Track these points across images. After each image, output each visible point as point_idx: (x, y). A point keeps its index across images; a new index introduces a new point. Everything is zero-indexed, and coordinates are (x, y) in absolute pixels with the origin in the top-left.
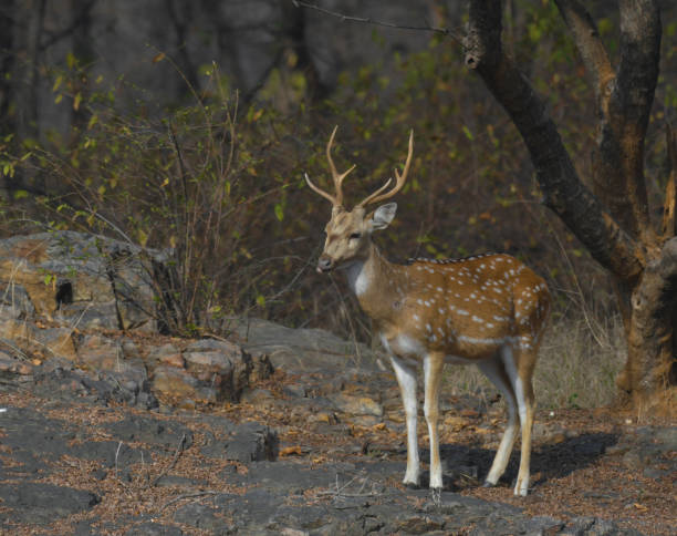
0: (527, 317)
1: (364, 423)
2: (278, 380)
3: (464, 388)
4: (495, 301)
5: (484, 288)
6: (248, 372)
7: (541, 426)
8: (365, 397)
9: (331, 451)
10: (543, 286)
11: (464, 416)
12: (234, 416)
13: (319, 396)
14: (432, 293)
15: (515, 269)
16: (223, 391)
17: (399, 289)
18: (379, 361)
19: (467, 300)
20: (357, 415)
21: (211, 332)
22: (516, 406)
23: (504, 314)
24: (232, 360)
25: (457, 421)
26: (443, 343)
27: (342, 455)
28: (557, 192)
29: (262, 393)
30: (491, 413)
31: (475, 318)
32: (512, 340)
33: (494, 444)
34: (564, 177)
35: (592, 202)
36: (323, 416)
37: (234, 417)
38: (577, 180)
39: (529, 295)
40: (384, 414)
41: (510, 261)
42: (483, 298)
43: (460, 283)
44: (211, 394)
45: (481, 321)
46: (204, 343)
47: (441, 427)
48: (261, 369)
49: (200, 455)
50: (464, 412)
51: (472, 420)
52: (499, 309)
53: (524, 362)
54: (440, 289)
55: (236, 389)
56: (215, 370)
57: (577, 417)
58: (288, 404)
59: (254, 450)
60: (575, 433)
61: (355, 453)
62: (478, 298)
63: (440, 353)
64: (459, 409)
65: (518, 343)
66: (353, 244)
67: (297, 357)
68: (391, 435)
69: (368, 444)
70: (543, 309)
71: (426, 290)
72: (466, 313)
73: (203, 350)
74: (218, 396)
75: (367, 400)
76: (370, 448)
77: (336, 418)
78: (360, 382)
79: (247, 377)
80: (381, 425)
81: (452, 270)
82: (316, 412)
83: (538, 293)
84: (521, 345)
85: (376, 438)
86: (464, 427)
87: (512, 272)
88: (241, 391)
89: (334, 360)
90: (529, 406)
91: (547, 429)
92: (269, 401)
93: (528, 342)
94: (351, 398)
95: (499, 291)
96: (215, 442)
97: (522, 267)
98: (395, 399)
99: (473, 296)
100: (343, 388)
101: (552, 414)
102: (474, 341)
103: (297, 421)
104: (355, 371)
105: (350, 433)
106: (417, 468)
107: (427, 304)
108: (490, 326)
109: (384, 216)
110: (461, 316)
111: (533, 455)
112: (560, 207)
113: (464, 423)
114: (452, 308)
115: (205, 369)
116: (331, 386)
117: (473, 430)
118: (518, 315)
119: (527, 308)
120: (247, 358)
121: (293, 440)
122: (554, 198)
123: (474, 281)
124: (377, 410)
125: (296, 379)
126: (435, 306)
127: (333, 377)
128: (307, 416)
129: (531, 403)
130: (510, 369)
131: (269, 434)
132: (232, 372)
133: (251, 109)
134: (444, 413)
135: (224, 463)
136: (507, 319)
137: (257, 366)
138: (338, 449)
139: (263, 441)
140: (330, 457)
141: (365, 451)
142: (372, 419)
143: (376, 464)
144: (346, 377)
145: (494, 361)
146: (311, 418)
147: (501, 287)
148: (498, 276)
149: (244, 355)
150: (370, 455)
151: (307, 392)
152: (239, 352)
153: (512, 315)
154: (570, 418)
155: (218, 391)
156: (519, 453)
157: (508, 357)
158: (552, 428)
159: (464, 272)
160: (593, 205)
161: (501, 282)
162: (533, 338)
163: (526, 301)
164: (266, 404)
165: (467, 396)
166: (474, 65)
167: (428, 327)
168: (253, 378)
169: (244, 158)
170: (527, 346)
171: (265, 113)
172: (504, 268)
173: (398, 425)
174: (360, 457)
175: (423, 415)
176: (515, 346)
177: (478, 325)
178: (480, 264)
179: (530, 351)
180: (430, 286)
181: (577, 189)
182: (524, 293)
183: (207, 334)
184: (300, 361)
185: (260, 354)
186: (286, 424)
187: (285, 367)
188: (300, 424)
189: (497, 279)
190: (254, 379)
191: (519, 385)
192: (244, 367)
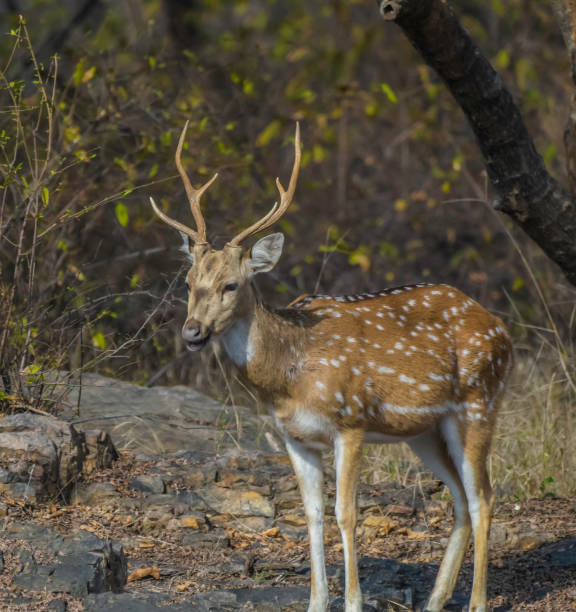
0: (476, 375)
1: (249, 528)
2: (124, 468)
3: (392, 471)
4: (430, 352)
5: (414, 334)
6: (80, 459)
7: (501, 526)
8: (249, 490)
9: (202, 572)
10: (500, 329)
11: (391, 515)
12: (61, 524)
13: (183, 492)
14: (341, 347)
15: (459, 305)
16: (46, 488)
17: (293, 348)
18: (268, 436)
19: (391, 352)
20: (238, 517)
21: (26, 401)
22: (465, 501)
23: (444, 371)
24: (58, 442)
25: (382, 522)
26: (361, 416)
27: (219, 578)
28: (516, 192)
29: (101, 489)
30: (431, 509)
31: (403, 378)
32: (457, 408)
33: (435, 555)
34: (525, 169)
35: (566, 203)
36: (190, 521)
37: (63, 524)
38: (544, 174)
39: (478, 343)
40: (276, 514)
41: (451, 294)
42: (414, 348)
43: (380, 327)
44: (28, 493)
45: (411, 381)
46: (17, 419)
47: (359, 531)
48: (100, 454)
49: (14, 587)
50: (391, 508)
51: (403, 521)
52: (437, 363)
53: (474, 438)
54: (351, 340)
55: (65, 484)
56: (34, 457)
57: (553, 512)
58: (138, 504)
59: (91, 578)
60: (550, 536)
61: (236, 575)
62: (407, 348)
63: (357, 431)
64: (384, 505)
65: (464, 412)
66: (229, 298)
67: (151, 430)
68: (288, 545)
69: (255, 560)
70: (499, 362)
71: (330, 344)
72: (390, 371)
73: (16, 429)
74: (38, 495)
75: (253, 495)
76: (258, 566)
77: (208, 521)
78: (241, 469)
79: (80, 467)
80: (274, 530)
81: (367, 310)
82: (180, 514)
83: (492, 341)
84: (470, 414)
85: (266, 550)
86: (391, 530)
87: (454, 310)
88: (71, 486)
89: (205, 433)
90: (483, 502)
91: (510, 531)
92: (113, 500)
93: (480, 411)
94: (228, 493)
95: (435, 339)
96: (35, 566)
97: (470, 302)
98: (292, 492)
99: (399, 346)
100: (217, 479)
101: (517, 508)
102: (402, 410)
103: (153, 528)
104: (234, 453)
105: (229, 543)
106: (325, 594)
107: (335, 363)
108: (425, 388)
109: (266, 253)
110: (384, 375)
111: (491, 568)
112: (521, 213)
113: (392, 525)
114: (371, 364)
115: (19, 456)
116: (199, 476)
117: (405, 534)
118: (463, 371)
119: (476, 361)
120: (79, 439)
121: (148, 555)
122: (513, 200)
123: (400, 324)
124: (267, 509)
125: (150, 468)
126: (348, 365)
127: (202, 461)
128: (168, 520)
129: (487, 498)
130: (454, 448)
131: (112, 553)
132: (58, 460)
133: (79, 66)
134: (363, 510)
135: (49, 598)
136: (448, 377)
137: (94, 451)
138: (213, 569)
139: (103, 564)
140: (200, 580)
141: (251, 571)
142: (260, 522)
143: (266, 590)
144: (222, 462)
145: (432, 438)
146: (173, 523)
147: (438, 333)
148: (433, 317)
149: (75, 434)
150: (258, 578)
151: (166, 485)
152: (68, 432)
153: (455, 372)
154: (543, 513)
155: (39, 487)
156: (471, 567)
157: (451, 431)
158: (517, 529)
159: (385, 311)
160: (569, 208)
161: (438, 326)
162: (486, 405)
163: (474, 352)
164: (108, 503)
165: (395, 486)
166: (392, 15)
167: (339, 396)
168: (89, 466)
169: (69, 137)
170: (478, 416)
171: (98, 73)
172: (442, 304)
173: (297, 530)
174: (243, 581)
175: (333, 514)
176: (461, 417)
177: (407, 388)
178: (407, 299)
179: (482, 423)
180: (337, 337)
181: (545, 186)
182: (471, 341)
183: (20, 405)
184: (155, 436)
185: (97, 431)
186: (137, 532)
187: (134, 447)
188: (156, 532)
189: (431, 321)
190: (90, 468)
191: (467, 469)
192: (75, 452)
